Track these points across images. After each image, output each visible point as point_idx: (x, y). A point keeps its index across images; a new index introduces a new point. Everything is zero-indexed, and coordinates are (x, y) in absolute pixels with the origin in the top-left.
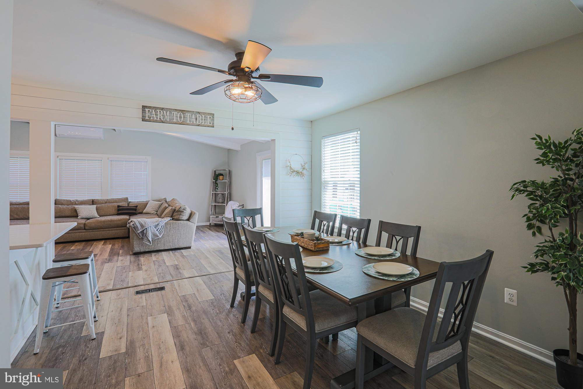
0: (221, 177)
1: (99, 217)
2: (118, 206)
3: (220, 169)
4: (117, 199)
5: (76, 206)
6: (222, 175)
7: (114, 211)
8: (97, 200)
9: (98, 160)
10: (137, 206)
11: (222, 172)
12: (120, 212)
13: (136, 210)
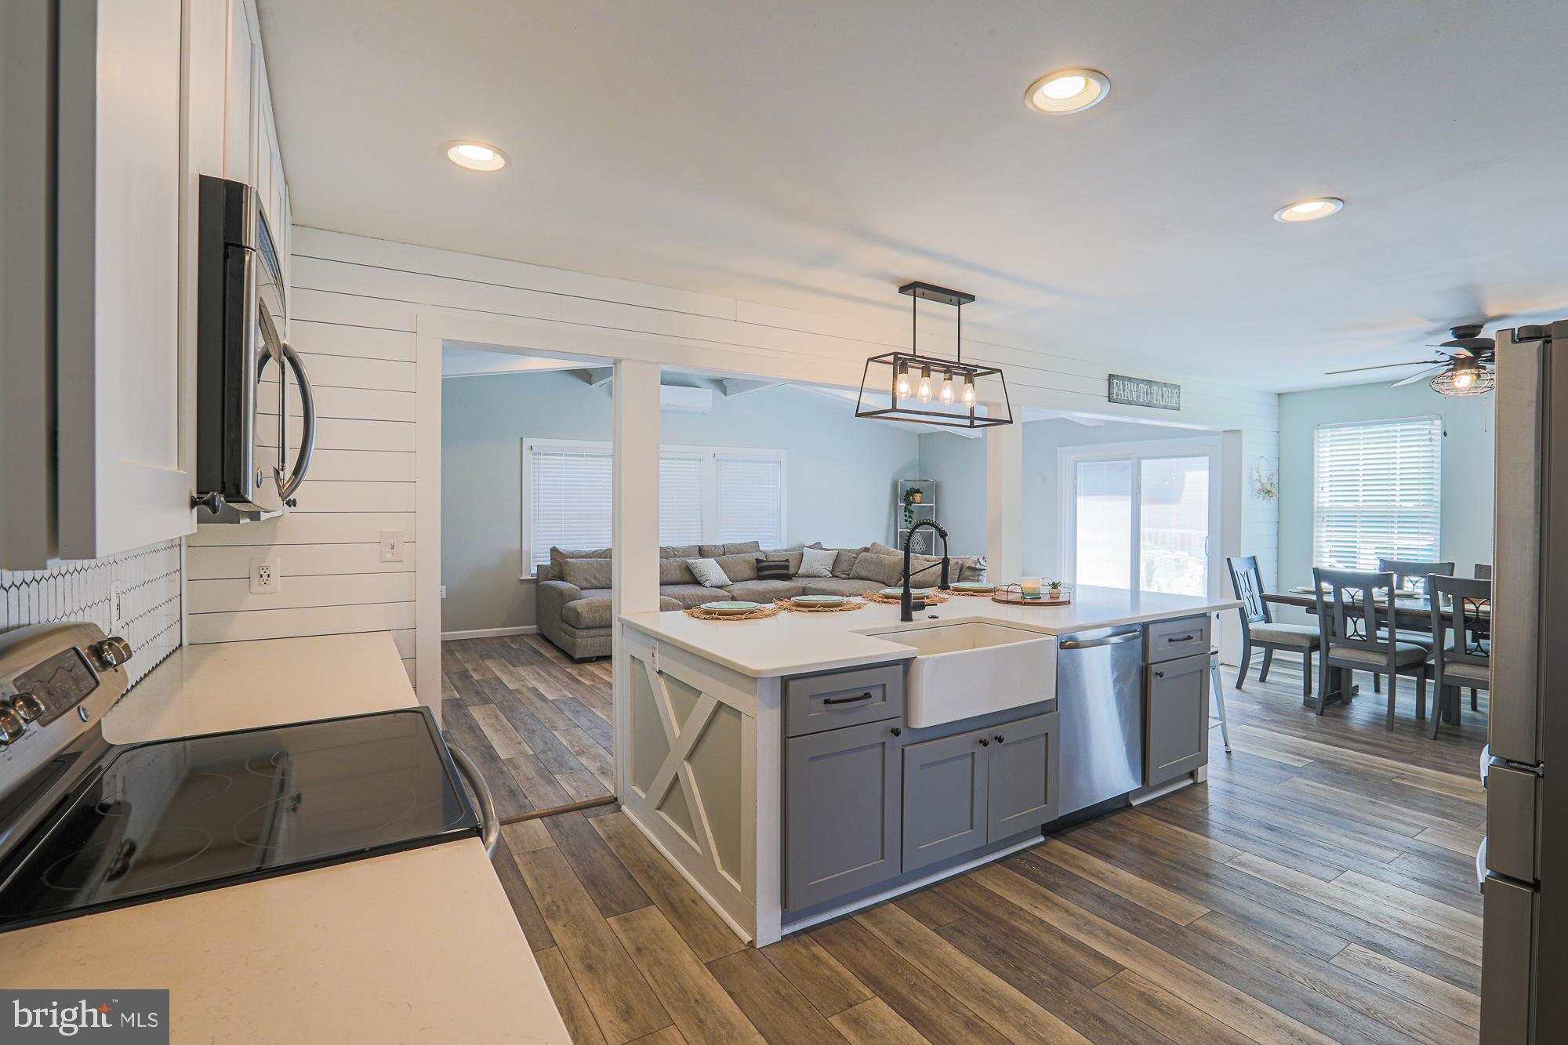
0: (918, 497)
1: (731, 583)
2: (758, 561)
3: (911, 478)
4: (741, 544)
5: (690, 561)
6: (918, 491)
7: (748, 573)
8: (708, 546)
9: (695, 460)
10: (787, 561)
11: (917, 486)
12: (760, 574)
13: (787, 567)
